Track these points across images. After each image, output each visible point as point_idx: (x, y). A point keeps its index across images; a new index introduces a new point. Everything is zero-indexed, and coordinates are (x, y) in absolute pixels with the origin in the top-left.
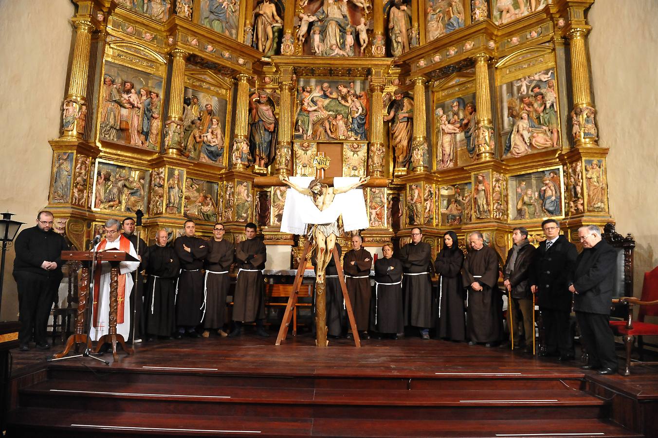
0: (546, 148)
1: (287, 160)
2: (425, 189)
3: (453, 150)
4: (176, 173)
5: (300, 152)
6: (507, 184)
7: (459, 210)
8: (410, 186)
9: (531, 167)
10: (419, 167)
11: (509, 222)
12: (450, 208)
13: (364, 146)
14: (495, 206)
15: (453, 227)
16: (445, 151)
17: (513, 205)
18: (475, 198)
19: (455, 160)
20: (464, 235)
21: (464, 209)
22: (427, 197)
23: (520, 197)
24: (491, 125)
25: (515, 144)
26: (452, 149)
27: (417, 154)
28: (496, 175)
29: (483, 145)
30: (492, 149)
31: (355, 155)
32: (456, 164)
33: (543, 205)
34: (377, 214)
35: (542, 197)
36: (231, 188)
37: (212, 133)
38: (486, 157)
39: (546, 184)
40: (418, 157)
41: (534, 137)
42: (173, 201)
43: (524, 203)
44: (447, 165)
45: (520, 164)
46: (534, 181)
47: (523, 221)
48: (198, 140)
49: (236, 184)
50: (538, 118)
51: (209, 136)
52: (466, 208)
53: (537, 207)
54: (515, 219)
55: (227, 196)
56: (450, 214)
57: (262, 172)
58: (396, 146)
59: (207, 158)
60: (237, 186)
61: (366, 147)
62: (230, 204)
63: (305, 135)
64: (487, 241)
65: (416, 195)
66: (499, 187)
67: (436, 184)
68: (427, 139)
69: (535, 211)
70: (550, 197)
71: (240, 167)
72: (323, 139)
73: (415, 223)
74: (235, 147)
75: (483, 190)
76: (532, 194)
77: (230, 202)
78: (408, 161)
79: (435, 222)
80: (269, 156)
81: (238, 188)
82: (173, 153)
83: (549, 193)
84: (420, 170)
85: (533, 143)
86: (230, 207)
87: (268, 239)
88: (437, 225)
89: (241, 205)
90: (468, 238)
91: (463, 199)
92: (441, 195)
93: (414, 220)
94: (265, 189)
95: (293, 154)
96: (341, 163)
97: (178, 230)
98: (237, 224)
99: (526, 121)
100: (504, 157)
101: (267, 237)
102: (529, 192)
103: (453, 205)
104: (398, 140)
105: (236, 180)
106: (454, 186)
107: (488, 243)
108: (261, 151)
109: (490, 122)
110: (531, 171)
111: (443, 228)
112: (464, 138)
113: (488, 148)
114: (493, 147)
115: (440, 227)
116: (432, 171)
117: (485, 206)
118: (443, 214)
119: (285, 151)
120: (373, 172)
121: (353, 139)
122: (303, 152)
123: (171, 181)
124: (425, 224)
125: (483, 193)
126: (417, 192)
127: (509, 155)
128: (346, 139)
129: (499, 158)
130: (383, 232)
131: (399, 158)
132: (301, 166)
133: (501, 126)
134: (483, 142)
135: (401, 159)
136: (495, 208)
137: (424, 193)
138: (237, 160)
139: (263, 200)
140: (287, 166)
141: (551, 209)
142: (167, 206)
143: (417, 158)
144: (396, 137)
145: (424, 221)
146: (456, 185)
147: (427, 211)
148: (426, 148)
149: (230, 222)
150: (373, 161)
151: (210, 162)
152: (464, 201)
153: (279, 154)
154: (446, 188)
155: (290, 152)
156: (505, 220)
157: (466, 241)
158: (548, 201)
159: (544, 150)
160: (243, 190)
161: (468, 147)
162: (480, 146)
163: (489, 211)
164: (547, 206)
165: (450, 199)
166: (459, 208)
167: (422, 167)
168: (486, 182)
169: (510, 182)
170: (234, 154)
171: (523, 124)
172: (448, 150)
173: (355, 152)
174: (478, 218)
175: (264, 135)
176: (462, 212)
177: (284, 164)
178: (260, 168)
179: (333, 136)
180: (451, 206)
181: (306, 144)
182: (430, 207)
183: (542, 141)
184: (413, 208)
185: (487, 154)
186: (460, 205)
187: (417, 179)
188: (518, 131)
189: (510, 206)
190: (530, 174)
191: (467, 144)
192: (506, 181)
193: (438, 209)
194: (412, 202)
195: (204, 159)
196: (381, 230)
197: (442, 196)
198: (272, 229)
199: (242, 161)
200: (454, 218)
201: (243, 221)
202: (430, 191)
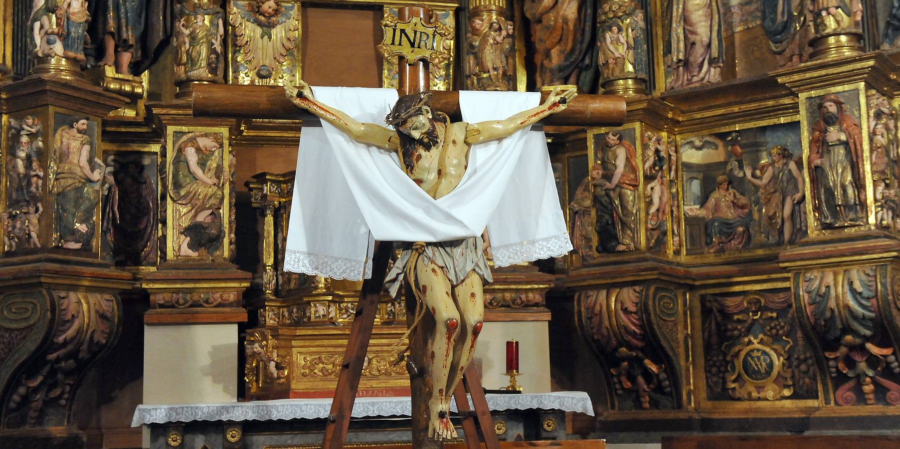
1: (214, 51)
2: (645, 147)
3: (719, 32)
5: (249, 30)
7: (743, 207)
10: (621, 82)
12: (712, 201)
13: (446, 16)
14: (880, 190)
15: (725, 257)
16: (694, 33)
19: (724, 59)
20: (787, 279)
21: (757, 203)
22: (650, 168)
26: (716, 28)
27: (616, 42)
28: (875, 99)
29: (833, 10)
30: (856, 24)
32: (729, 70)
36: (32, 136)
38: (840, 47)
40: (617, 50)
44: (702, 75)
49: (52, 122)
52: (762, 201)
55: (20, 164)
56: (713, 220)
57: (127, 88)
58: (540, 21)
60: (55, 131)
61: (450, 20)
62: (33, 189)
64: (866, 293)
65: (621, 163)
66: (882, 135)
67: (671, 132)
71: (59, 66)
73: (621, 248)
74: (39, 2)
75: (841, 143)
77: (29, 184)
78: (578, 67)
79: (671, 244)
80: (144, 39)
81: (58, 136)
84: (626, 89)
86: (34, 199)
87: (161, 306)
88: (677, 252)
89: (72, 195)
90: (803, 286)
91: (753, 176)
92: (684, 164)
93: (615, 238)
94: (135, 147)
95: (230, 39)
98: (60, 257)
101: (159, 299)
103: (723, 192)
104: (547, 1)
105: (51, 109)
106: (722, 136)
107: (868, 299)
108: (123, 21)
111: (695, 259)
113: (846, 20)
115: (683, 258)
116: (656, 93)
117: (850, 191)
118: (691, 221)
119: (207, 22)
122: (259, 31)
124: (649, 249)
125: (842, 151)
126: (621, 153)
131: (548, 55)
132: (253, 73)
134: (833, 2)
135: (555, 59)
136: (879, 196)
137: (643, 155)
138: (49, 42)
139: (129, 180)
140: (213, 71)
143: (617, 55)
145: (648, 240)
146: (729, 133)
147: (653, 210)
148: (642, 24)
149: (35, 251)
150: (479, 62)
152: (757, 182)
153: (187, 32)
154: (698, 143)
155: (221, 30)
157: (797, 295)
160: (75, 144)
161: (768, 23)
162: (824, 13)
163: (862, 205)
165: (711, 176)
166: (743, 200)
167: (630, 82)
168: (850, 118)
170: (37, 25)
172: (703, 30)
174: (828, 227)
176: (750, 214)
177: (204, 64)
178: (120, 76)
180: (715, 195)
181: (269, 7)
182: (660, 200)
184: (611, 202)
186: (742, 194)
191: (764, 13)
193: (678, 207)
194: (608, 185)
197: (688, 166)
198: (172, 274)
199: (66, 47)
200: (727, 229)
201: (78, 246)
202: (657, 152)
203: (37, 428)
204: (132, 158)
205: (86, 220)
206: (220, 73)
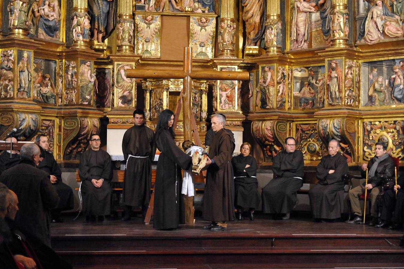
0: (397, 37)
1: (130, 35)
2: (278, 72)
3: (308, 30)
4: (25, 55)
5: (142, 25)
6: (359, 70)
7: (312, 93)
8: (263, 68)
9: (383, 56)
10: (272, 48)
11: (360, 108)
12: (303, 91)
13: (213, 20)
14: (347, 93)
15: (305, 111)
16: (299, 30)
17: (365, 91)
18: (328, 85)
19: (309, 41)
20: (317, 120)
21: (317, 92)
22: (280, 79)
23: (371, 83)
24: (346, 11)
25: (369, 31)
26: (307, 29)
27: (271, 34)
28: (349, 62)
29: (337, 31)
30: (346, 35)
31: (203, 30)
32: (310, 45)
33: (392, 93)
34: (227, 97)
35: (392, 85)
36: (73, 67)
37: (49, 5)
38: (340, 44)
39: (396, 73)
40: (271, 36)
41: (387, 25)
42: (23, 85)
43: (375, 90)
44: (301, 45)
45: (372, 52)
46: (385, 69)
47: (373, 108)
48: (37, 14)
49: (79, 63)
50: (392, 6)
51: (46, 8)
52: (319, 92)
53: (387, 95)
54: (366, 105)
55: (69, 77)
56: (302, 98)
57: (101, 48)
58: (247, 21)
59: (45, 34)
60: (80, 66)
61: (214, 21)
62: (74, 85)
63: (147, 6)
64: (338, 127)
65: (269, 78)
66: (351, 74)
67: (289, 65)
68: (282, 17)
69: (385, 98)
70: (398, 86)
71: (81, 44)
72: (168, 11)
73: (268, 107)
74: (75, 22)
75: (336, 77)
76: (382, 82)
77: (72, 83)
78: (260, 39)
79: (287, 105)
80: (106, 29)
81: (81, 68)
82: (19, 33)
83: (398, 81)
84: (273, 51)
85: (386, 32)
86: (74, 88)
87: (113, 123)
88: (289, 109)
89: (85, 87)
90: (320, 124)
91: (316, 83)
92: (294, 77)
93: (266, 103)
94: (103, 66)
95: (136, 29)
96: (187, 37)
97: (30, 116)
98: (82, 107)
99: (381, 8)
100: (358, 42)
101: (112, 121)
102: (380, 79)
103: (306, 88)
104: (249, 15)
105: (79, 59)
106: (307, 68)
107: (338, 129)
108: (100, 24)
109: (346, 7)
110: (383, 59)
111: (296, 111)
112: (320, 18)
113: (342, 34)
114: (347, 33)
115: (292, 111)
116: (286, 51)
117: (337, 93)
118: (296, 98)
119: (128, 25)
120: (223, 51)
121: (199, 11)
122: (146, 25)
123: (21, 64)
124: (277, 108)
125: (336, 80)
126: (269, 74)
127: (363, 41)
128: (192, 12)
129: (353, 43)
130: (234, 116)
131: (250, 34)
132: (143, 41)
133: (356, 10)
134: (338, 28)
135: (252, 36)
136: (346, 95)
137: (277, 75)
138: (78, 36)
139: (101, 78)
140: (130, 42)
141: (399, 97)
142: (19, 90)
143: (271, 39)
144: (248, 12)
145: (277, 105)
146: (309, 67)
147: (280, 94)
148: (280, 27)
149: (74, 105)
150: (223, 39)
151: (48, 38)
152: (317, 85)
153: (121, 29)
154: (299, 70)
156: (356, 106)
157: (318, 126)
158: (397, 90)
159: (394, 40)
160: (86, 70)
161: (323, 28)
162: (335, 31)
163: (341, 98)
164: (396, 94)
165: (303, 82)
166: (312, 91)
167: (275, 48)
168: (339, 69)
169: (362, 68)
170: (74, 30)
171: (378, 11)
172: (302, 30)
173: (203, 27)
174: (330, 105)
175: (102, 5)
176: (315, 96)
177: (127, 40)
178: (99, 44)
179: (178, 8)
180: (304, 89)
181: (149, 18)
182: (283, 90)
183: (394, 30)
184: (265, 91)
185: (341, 41)
186: (313, 89)
187: (270, 61)
188: (372, 18)
189: (362, 92)
190: (382, 61)
191: (323, 25)
192: (359, 67)
193: (291, 92)
194: (265, 85)
195: (42, 35)
196: (232, 113)
197: (296, 78)
198: (116, 112)
199: (83, 37)
200: (307, 101)
201: (87, 103)
202: (283, 73)
203: (74, 160)
204: (102, 70)
205: (89, 95)
206: (132, 42)
